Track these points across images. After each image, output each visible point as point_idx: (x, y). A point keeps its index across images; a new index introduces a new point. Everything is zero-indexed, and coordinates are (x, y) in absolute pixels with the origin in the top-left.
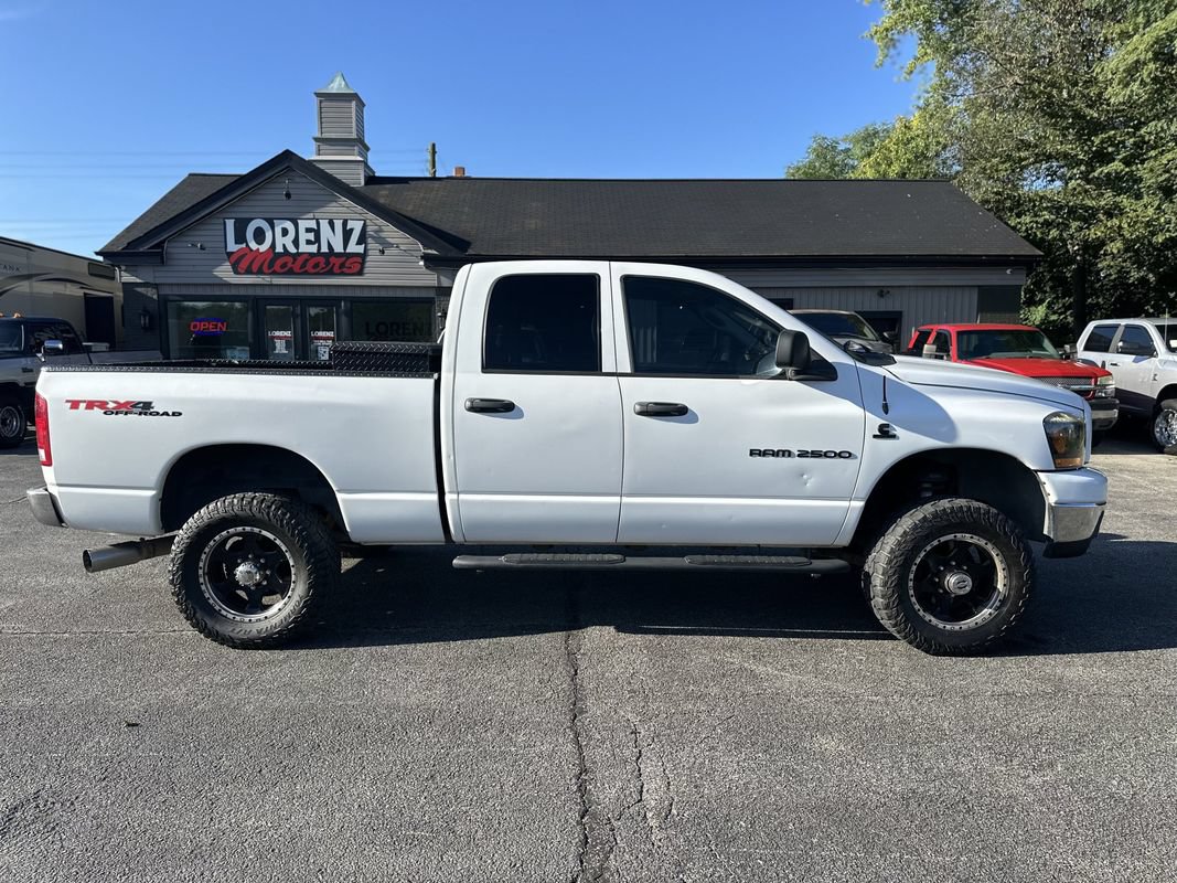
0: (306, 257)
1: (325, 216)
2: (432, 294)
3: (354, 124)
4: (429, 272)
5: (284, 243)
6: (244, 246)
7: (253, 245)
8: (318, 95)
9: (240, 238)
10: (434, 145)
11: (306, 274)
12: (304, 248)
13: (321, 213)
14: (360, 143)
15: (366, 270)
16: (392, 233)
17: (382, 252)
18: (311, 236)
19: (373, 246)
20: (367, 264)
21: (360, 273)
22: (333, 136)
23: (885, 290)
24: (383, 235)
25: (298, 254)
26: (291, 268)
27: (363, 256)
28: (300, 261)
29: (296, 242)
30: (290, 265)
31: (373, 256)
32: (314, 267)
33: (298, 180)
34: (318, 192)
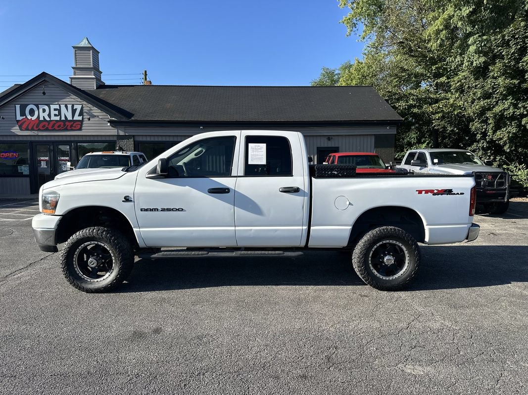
0: (54, 122)
1: (63, 103)
2: (115, 139)
3: (91, 59)
4: (113, 128)
5: (43, 116)
6: (25, 117)
7: (29, 117)
8: (74, 47)
9: (23, 113)
10: (146, 71)
11: (54, 130)
12: (53, 118)
14: (96, 69)
15: (83, 128)
16: (96, 111)
17: (89, 119)
18: (57, 112)
19: (86, 116)
20: (84, 125)
21: (80, 129)
22: (81, 66)
23: (330, 137)
24: (92, 112)
25: (51, 121)
26: (47, 128)
27: (82, 121)
28: (51, 125)
29: (49, 115)
30: (46, 126)
31: (86, 122)
32: (58, 127)
33: (50, 86)
34: (60, 92)
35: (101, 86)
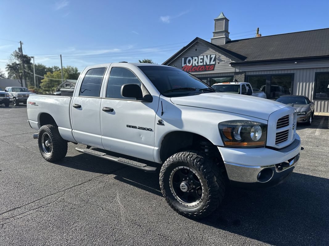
2: (233, 74)
3: (224, 25)
4: (232, 68)
5: (195, 63)
6: (186, 65)
7: (188, 64)
8: (215, 20)
9: (185, 63)
11: (199, 71)
12: (200, 64)
13: (205, 54)
14: (226, 32)
15: (215, 69)
16: (223, 57)
17: (219, 63)
18: (202, 61)
19: (217, 61)
20: (215, 67)
21: (213, 70)
22: (218, 31)
24: (220, 58)
25: (198, 66)
26: (196, 70)
27: (214, 65)
28: (199, 67)
29: (198, 63)
30: (196, 69)
31: (217, 65)
32: (202, 69)
33: (199, 45)
34: (204, 48)
35: (229, 42)
